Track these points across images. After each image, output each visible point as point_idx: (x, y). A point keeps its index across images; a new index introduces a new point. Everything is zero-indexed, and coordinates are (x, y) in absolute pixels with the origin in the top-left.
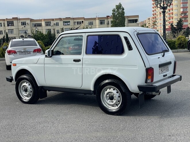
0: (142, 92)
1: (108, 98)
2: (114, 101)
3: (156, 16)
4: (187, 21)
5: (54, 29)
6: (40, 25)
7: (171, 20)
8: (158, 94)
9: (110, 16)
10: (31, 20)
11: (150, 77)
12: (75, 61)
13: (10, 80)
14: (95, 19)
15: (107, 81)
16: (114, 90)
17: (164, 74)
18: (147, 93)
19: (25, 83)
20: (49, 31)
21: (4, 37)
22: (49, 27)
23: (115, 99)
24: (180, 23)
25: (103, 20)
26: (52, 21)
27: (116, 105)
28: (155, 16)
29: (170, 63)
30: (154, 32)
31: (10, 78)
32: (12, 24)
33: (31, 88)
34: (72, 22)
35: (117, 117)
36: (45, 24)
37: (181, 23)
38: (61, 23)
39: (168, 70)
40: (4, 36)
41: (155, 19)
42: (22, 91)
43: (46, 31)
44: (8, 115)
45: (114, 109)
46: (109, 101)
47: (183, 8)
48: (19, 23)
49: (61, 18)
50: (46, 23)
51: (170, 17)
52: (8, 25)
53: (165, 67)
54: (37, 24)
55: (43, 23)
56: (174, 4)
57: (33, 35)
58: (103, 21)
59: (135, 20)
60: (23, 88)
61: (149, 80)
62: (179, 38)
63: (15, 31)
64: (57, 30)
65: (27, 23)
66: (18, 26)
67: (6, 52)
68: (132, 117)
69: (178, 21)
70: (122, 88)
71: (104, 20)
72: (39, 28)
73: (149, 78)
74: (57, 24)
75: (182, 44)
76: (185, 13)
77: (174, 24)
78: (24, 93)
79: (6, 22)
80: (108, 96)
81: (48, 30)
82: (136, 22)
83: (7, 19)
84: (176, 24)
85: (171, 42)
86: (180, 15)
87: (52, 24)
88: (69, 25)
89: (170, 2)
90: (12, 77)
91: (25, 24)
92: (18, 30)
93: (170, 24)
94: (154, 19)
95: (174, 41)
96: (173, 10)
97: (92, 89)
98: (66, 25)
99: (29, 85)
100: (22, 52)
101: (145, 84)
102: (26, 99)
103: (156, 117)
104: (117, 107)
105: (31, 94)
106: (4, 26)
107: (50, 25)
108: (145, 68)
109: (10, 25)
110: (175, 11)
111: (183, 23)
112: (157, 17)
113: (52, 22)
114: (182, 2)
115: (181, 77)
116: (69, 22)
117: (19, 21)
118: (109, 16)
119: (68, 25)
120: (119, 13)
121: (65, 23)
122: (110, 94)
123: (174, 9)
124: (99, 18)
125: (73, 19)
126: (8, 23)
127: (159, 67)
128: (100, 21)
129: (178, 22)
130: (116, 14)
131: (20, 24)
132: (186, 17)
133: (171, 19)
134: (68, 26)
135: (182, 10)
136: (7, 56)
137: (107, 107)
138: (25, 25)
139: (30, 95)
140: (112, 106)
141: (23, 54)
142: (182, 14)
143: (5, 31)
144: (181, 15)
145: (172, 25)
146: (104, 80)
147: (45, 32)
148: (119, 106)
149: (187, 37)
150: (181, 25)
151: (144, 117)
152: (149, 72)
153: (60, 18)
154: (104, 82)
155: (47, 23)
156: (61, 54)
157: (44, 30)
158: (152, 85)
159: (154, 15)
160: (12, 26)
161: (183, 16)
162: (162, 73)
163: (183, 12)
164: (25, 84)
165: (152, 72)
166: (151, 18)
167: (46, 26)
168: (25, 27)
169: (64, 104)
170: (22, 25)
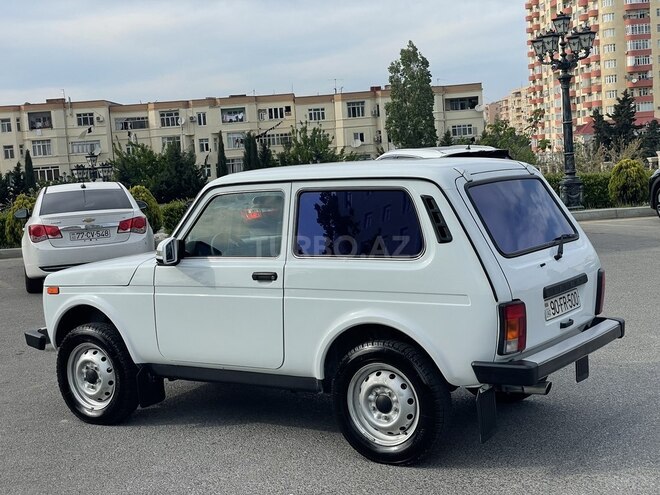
0: (487, 387)
1: (374, 405)
2: (395, 417)
3: (542, 83)
4: (650, 100)
5: (190, 136)
6: (142, 124)
7: (594, 97)
8: (544, 390)
9: (383, 88)
10: (113, 107)
11: (515, 333)
12: (257, 277)
13: (40, 342)
14: (330, 98)
15: (368, 348)
16: (392, 377)
17: (564, 319)
18: (507, 388)
19: (90, 353)
20: (174, 145)
21: (18, 168)
22: (172, 131)
23: (397, 410)
24: (624, 107)
25: (358, 103)
26: (184, 110)
27: (402, 428)
28: (537, 83)
29: (582, 279)
30: (525, 173)
31: (39, 336)
32: (47, 124)
33: (109, 371)
34: (251, 110)
35: (407, 472)
36: (159, 118)
37: (629, 108)
38: (214, 116)
39: (575, 304)
40: (19, 165)
41: (538, 92)
42: (79, 380)
43: (164, 145)
44: (31, 469)
45: (395, 443)
46: (375, 415)
47: (634, 53)
48: (69, 118)
49: (215, 99)
50: (162, 115)
51: (591, 84)
52: (32, 127)
53: (566, 295)
54: (132, 119)
55: (153, 117)
56: (602, 43)
57: (117, 157)
58: (360, 106)
59: (470, 99)
60: (84, 370)
61: (510, 343)
62: (621, 168)
63: (55, 147)
64: (201, 140)
65: (98, 118)
66: (66, 128)
67: (26, 230)
68: (455, 471)
69: (618, 99)
70: (419, 370)
71: (363, 103)
72: (140, 135)
73: (509, 336)
74: (202, 120)
75: (633, 187)
76: (641, 72)
77: (604, 113)
78: (86, 387)
79: (26, 115)
80: (372, 397)
81: (169, 138)
82: (473, 107)
83: (27, 104)
84: (611, 111)
85: (592, 181)
86: (626, 77)
87: (183, 120)
88: (241, 120)
89: (585, 44)
90: (45, 332)
91: (92, 119)
92: (68, 144)
93: (590, 109)
94: (535, 93)
95: (605, 179)
96: (602, 63)
97: (317, 373)
98: (231, 121)
99: (103, 359)
100: (80, 232)
101: (498, 358)
102: (94, 407)
103: (538, 471)
104: (403, 438)
105: (112, 389)
106: (19, 129)
107: (175, 122)
108: (497, 304)
109: (39, 124)
110: (607, 67)
111: (635, 107)
112: (545, 88)
113: (182, 111)
114: (629, 33)
115: (622, 325)
116: (242, 110)
117: (69, 111)
118: (379, 88)
119: (238, 120)
120: (412, 77)
121: (230, 113)
122: (379, 391)
123: (602, 58)
124: (344, 96)
125: (257, 99)
126: (33, 120)
127: (544, 297)
128: (349, 104)
129: (617, 103)
130: (403, 80)
131: (73, 121)
132: (645, 85)
133: (595, 93)
134: (239, 124)
135: (630, 62)
136: (28, 245)
137: (371, 437)
138: (92, 123)
139: (107, 394)
140: (388, 433)
141: (85, 237)
142: (631, 74)
143: (21, 146)
144: (630, 79)
145: (597, 116)
146: (358, 345)
147: (158, 148)
148: (411, 432)
149: (649, 159)
150: (630, 116)
151: (499, 470)
152: (511, 315)
153: (210, 99)
154: (357, 349)
155: (165, 117)
156: (210, 255)
157: (155, 139)
158: (521, 362)
159: (534, 81)
160: (44, 127)
161: (635, 81)
162: (557, 315)
163: (634, 67)
164: (88, 356)
165: (520, 315)
166: (524, 92)
167: (163, 125)
168: (90, 131)
169: (224, 424)
170: (80, 124)
